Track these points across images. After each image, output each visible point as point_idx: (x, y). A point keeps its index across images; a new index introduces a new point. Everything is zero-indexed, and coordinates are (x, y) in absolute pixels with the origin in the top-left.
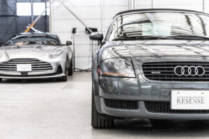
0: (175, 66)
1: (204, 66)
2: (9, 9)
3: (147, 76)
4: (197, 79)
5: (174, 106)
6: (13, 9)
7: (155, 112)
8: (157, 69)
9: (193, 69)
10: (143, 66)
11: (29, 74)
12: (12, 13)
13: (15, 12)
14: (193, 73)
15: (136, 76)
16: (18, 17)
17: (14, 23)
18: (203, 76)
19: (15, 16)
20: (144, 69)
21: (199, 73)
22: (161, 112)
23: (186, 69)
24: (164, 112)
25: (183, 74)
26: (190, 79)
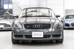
0: (33, 25)
1: (42, 25)
2: (1, 7)
3: (25, 28)
4: (40, 28)
5: (33, 36)
6: (3, 7)
7: (28, 38)
8: (28, 26)
9: (39, 26)
10: (24, 25)
11: (3, 28)
12: (2, 8)
13: (3, 8)
14: (39, 27)
15: (22, 28)
16: (4, 9)
17: (3, 11)
18: (42, 28)
19: (3, 9)
20: (24, 26)
21: (40, 27)
22: (29, 38)
23: (37, 26)
24: (30, 38)
25: (36, 27)
26: (38, 28)
